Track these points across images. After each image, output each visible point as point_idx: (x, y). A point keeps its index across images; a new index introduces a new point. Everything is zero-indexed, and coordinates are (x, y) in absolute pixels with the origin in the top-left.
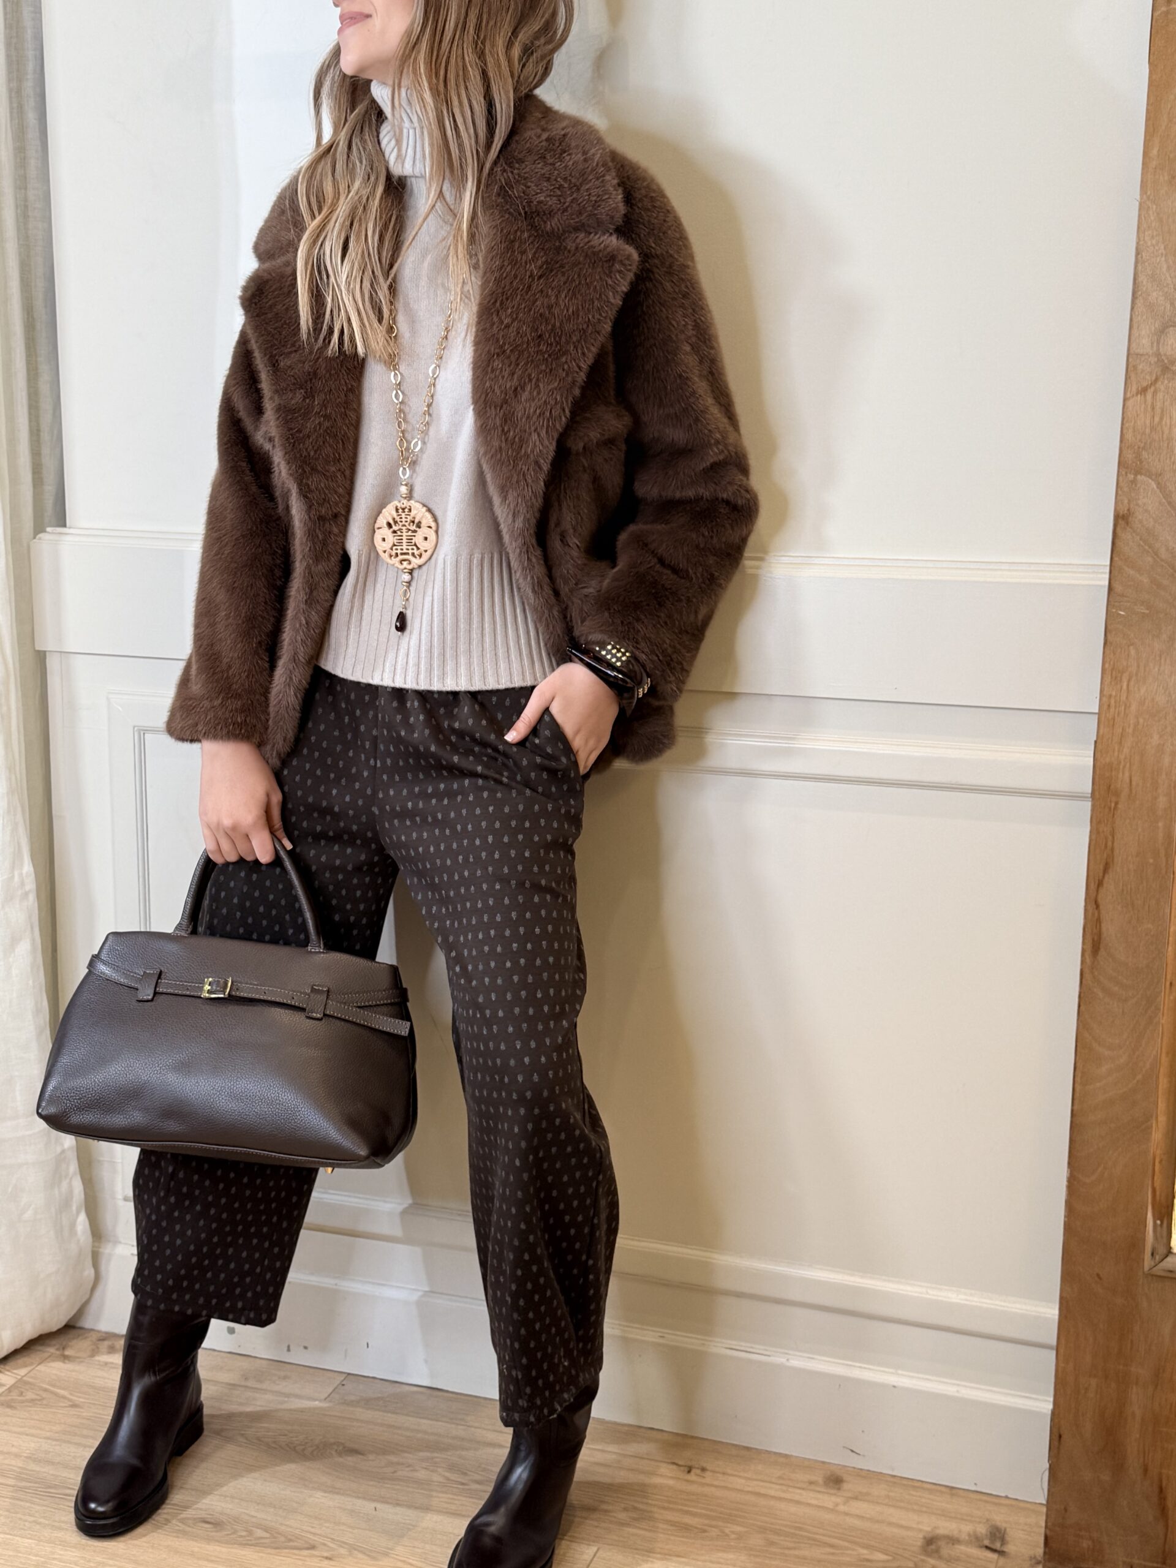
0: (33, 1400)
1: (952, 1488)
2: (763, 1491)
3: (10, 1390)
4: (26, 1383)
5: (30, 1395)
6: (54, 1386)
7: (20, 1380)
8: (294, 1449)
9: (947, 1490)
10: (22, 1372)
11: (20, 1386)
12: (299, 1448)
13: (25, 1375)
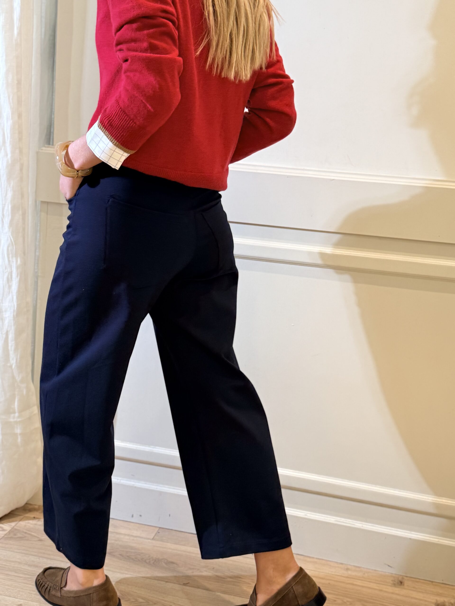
0: (20, 538)
1: (432, 582)
2: (355, 583)
3: (10, 532)
4: (16, 529)
5: (19, 535)
6: (29, 531)
7: (12, 528)
8: (145, 561)
9: (430, 583)
10: (13, 524)
11: (13, 531)
12: (148, 561)
13: (14, 527)
